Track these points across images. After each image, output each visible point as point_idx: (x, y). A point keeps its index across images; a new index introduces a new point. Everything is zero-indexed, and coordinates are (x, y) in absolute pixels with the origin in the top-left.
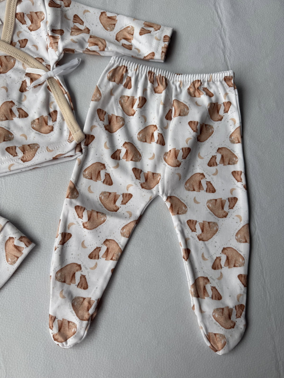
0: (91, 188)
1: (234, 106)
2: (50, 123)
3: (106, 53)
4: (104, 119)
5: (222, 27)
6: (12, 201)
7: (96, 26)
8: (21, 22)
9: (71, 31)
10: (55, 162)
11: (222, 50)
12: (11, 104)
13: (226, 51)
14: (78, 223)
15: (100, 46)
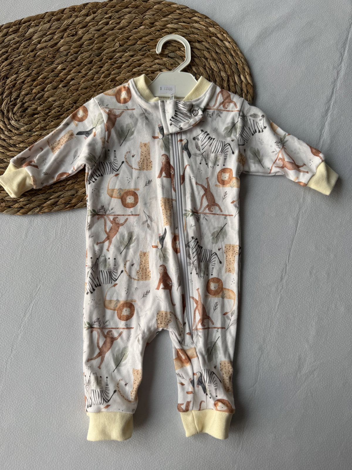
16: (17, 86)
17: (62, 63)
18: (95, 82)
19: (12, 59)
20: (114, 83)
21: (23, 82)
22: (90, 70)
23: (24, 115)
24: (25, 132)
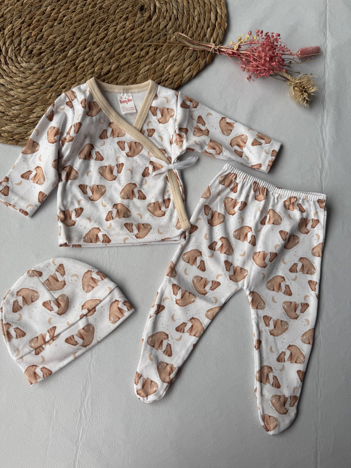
0: (187, 271)
1: (321, 225)
2: (163, 209)
3: (221, 157)
4: (208, 214)
5: (324, 149)
6: (121, 268)
7: (216, 129)
8: (153, 114)
9: (193, 130)
10: (162, 243)
11: (320, 170)
12: (134, 186)
13: (324, 172)
14: (172, 299)
15: (217, 150)
16: (16, 34)
17: (50, 5)
18: (85, 14)
19: (3, 12)
20: (102, 10)
21: (20, 29)
22: (77, 4)
23: (32, 56)
24: (38, 71)
